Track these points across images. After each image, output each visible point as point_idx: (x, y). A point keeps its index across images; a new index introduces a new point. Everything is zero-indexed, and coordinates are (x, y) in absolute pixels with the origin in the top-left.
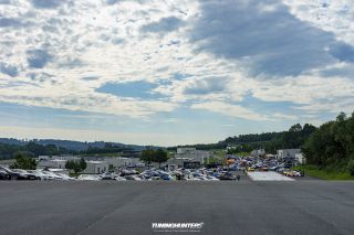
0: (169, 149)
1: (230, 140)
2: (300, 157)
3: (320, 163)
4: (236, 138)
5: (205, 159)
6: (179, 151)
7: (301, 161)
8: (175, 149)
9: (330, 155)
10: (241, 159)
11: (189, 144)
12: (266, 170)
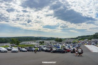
0: (65, 39)
1: (79, 37)
5: (73, 41)
6: (67, 39)
8: (66, 39)
10: (82, 41)
12: (90, 45)
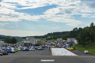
0: (23, 38)
1: (49, 34)
2: (76, 42)
3: (84, 44)
4: (51, 33)
6: (27, 38)
7: (76, 43)
9: (87, 40)
11: (32, 36)
12: (61, 47)
